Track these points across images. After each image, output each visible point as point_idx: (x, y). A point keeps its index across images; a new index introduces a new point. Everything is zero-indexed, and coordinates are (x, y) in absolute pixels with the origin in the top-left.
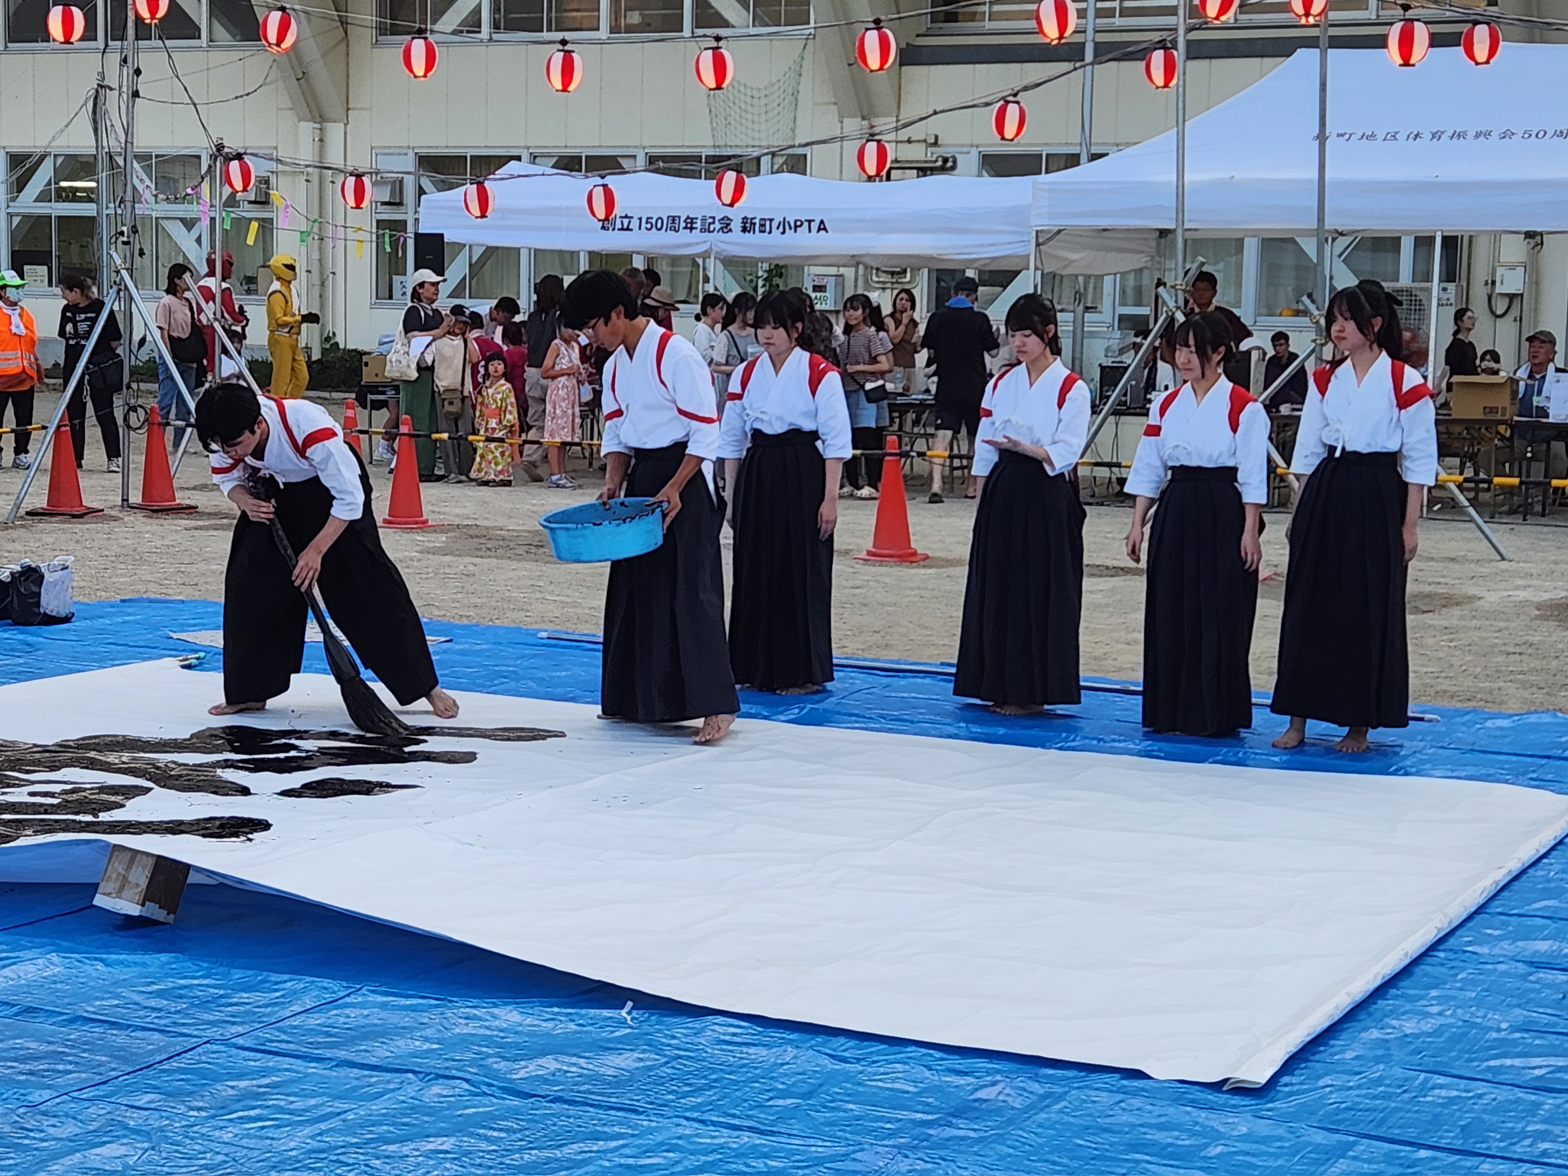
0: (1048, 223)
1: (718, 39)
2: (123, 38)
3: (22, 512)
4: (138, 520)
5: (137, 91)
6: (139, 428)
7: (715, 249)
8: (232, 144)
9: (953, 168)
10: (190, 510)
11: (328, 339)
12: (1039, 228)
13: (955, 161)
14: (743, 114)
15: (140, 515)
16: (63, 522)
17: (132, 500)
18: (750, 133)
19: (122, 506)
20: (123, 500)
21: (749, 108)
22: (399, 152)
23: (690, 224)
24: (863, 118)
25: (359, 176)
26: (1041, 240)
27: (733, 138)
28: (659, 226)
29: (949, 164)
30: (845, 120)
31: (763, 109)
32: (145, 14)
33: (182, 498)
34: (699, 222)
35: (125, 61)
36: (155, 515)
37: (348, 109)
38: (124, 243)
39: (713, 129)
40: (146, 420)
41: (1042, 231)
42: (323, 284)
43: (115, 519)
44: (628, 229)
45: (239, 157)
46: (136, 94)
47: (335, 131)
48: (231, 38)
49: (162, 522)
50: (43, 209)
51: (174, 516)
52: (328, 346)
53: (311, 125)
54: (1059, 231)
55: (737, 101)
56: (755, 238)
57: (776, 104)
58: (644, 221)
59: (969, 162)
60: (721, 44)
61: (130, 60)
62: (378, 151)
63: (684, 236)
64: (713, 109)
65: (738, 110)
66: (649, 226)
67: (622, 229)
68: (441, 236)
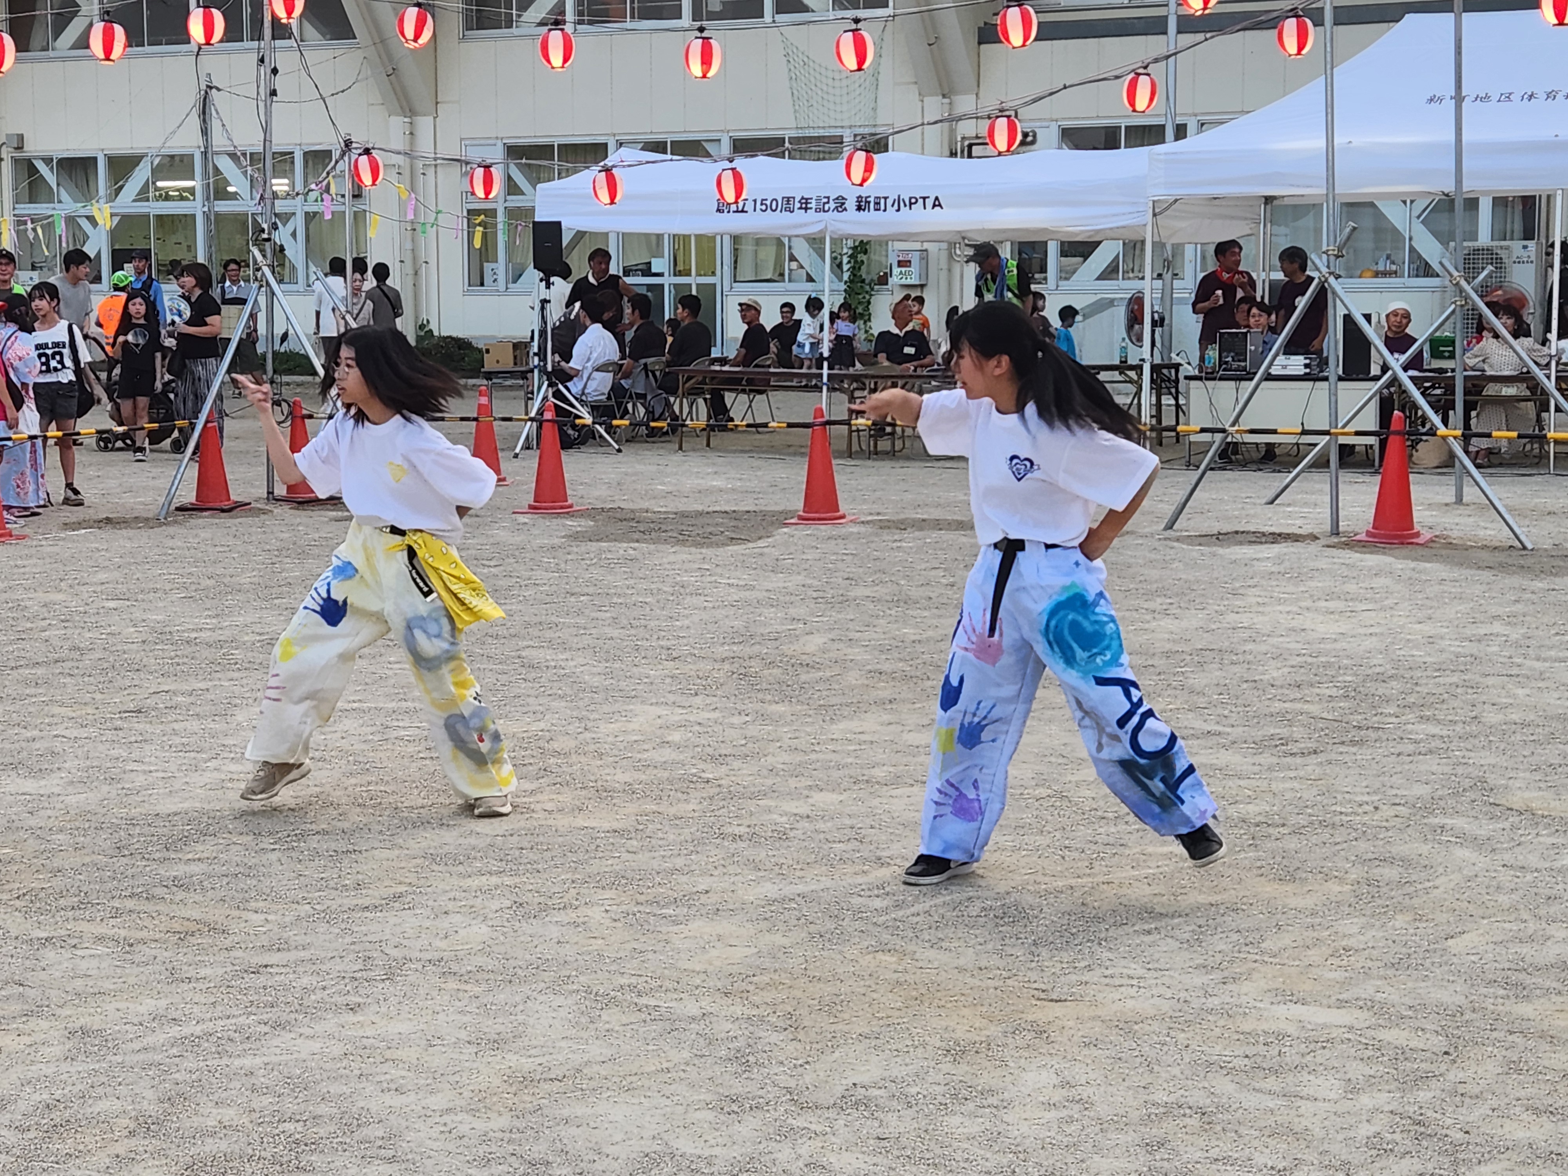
0: (1162, 192)
1: (857, 21)
2: (260, 38)
3: (173, 507)
4: (284, 511)
5: (275, 90)
6: (283, 422)
7: (830, 228)
8: (359, 139)
9: (1033, 142)
11: (422, 327)
12: (1156, 198)
13: (1035, 136)
14: (825, 96)
15: (287, 507)
16: (212, 517)
17: (277, 492)
18: (832, 114)
19: (268, 499)
20: (268, 493)
21: (831, 90)
22: (486, 142)
23: (805, 205)
24: (944, 96)
25: (487, 167)
26: (1157, 210)
27: (815, 119)
28: (774, 207)
29: (1030, 139)
30: (925, 99)
31: (844, 91)
32: (281, 13)
34: (813, 201)
35: (262, 60)
36: (300, 507)
37: (437, 103)
38: (266, 239)
39: (795, 111)
40: (291, 413)
41: (1159, 201)
42: (416, 273)
43: (264, 512)
44: (743, 211)
45: (367, 152)
46: (274, 93)
47: (425, 123)
48: (322, 38)
49: (310, 513)
50: (142, 208)
52: (422, 334)
53: (402, 119)
54: (1176, 201)
55: (818, 84)
56: (870, 216)
57: (857, 84)
58: (758, 203)
59: (1048, 135)
60: (859, 26)
61: (267, 60)
62: (467, 142)
63: (799, 216)
64: (795, 92)
65: (819, 92)
66: (764, 207)
67: (737, 211)
68: (559, 224)
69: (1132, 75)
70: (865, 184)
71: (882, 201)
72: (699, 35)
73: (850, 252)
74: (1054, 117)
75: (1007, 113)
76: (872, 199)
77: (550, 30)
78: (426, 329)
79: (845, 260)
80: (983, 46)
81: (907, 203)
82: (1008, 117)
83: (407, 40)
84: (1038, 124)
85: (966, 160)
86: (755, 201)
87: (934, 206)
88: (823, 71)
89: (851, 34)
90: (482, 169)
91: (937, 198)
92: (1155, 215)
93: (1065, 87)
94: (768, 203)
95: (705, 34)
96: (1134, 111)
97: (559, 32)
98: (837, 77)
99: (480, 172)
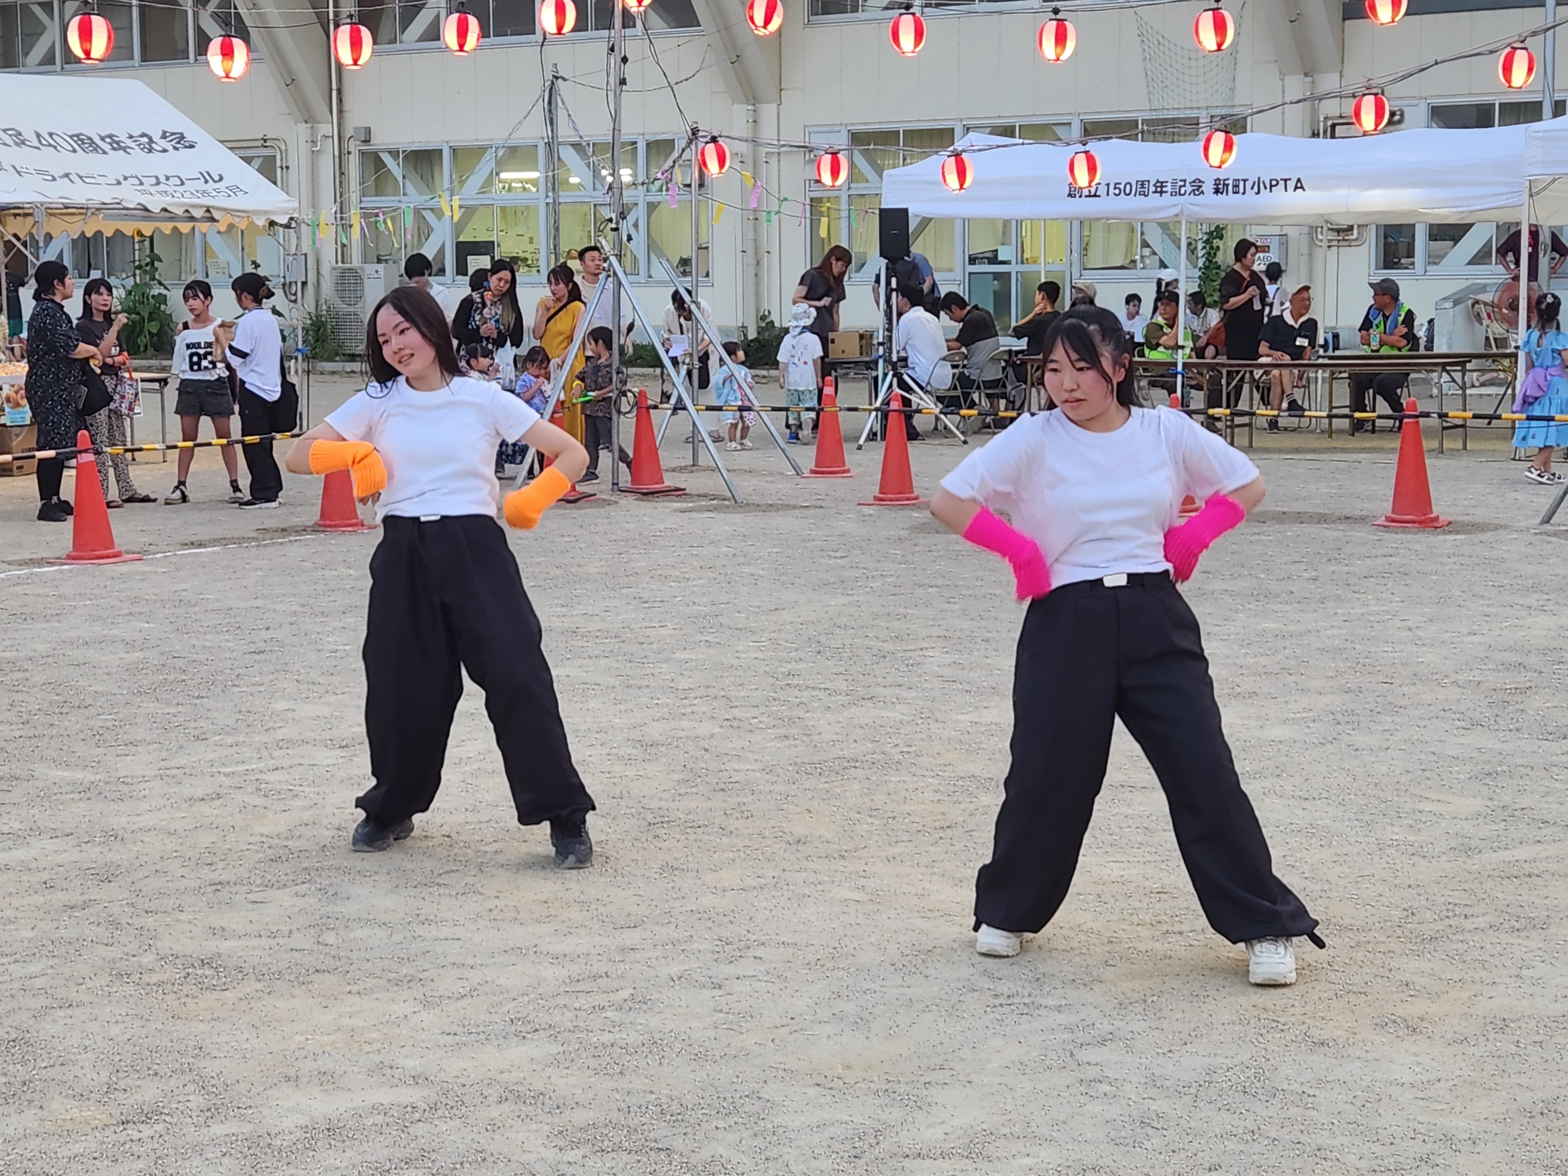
0: (1540, 172)
2: (609, 27)
4: (629, 502)
5: (624, 79)
6: (628, 413)
7: (1186, 212)
8: (706, 127)
9: (1400, 122)
10: (677, 492)
11: (763, 318)
12: (1533, 178)
13: (1402, 115)
14: (1181, 77)
15: (631, 498)
17: (621, 483)
18: (1187, 94)
19: (613, 490)
20: (613, 484)
21: (1187, 71)
22: (831, 129)
23: (1160, 187)
24: (1306, 75)
25: (834, 154)
26: (1534, 191)
27: (1171, 101)
28: (1128, 191)
29: (1397, 118)
30: (1287, 78)
31: (1201, 71)
33: (670, 481)
34: (1169, 185)
35: (612, 49)
36: (645, 498)
37: (781, 90)
38: (613, 230)
39: (1149, 93)
40: (636, 404)
41: (1536, 180)
42: (758, 263)
43: (609, 503)
44: (1095, 196)
45: (714, 140)
46: (623, 82)
47: (768, 112)
48: (665, 25)
49: (657, 505)
50: (486, 200)
51: (665, 498)
52: (764, 325)
53: (745, 107)
54: (1555, 180)
55: (1174, 64)
56: (1228, 199)
57: (1214, 64)
58: (1112, 187)
59: (1417, 114)
61: (616, 48)
62: (811, 129)
63: (1154, 200)
64: (1149, 73)
65: (1175, 73)
66: (1117, 192)
67: (1089, 196)
68: (906, 211)
69: (1508, 50)
70: (1224, 166)
71: (1242, 184)
72: (1054, 17)
73: (1205, 238)
74: (1424, 94)
75: (1374, 91)
76: (1230, 182)
77: (901, 14)
78: (768, 320)
79: (1200, 245)
80: (1347, 22)
81: (1268, 186)
82: (1376, 95)
83: (756, 26)
84: (1406, 102)
85: (1329, 141)
86: (1108, 185)
87: (1296, 188)
88: (1179, 51)
89: (1211, 13)
90: (829, 156)
91: (1299, 180)
92: (1531, 196)
93: (1437, 63)
94: (1122, 187)
95: (1060, 16)
96: (1510, 87)
97: (910, 16)
98: (1193, 56)
99: (827, 159)
